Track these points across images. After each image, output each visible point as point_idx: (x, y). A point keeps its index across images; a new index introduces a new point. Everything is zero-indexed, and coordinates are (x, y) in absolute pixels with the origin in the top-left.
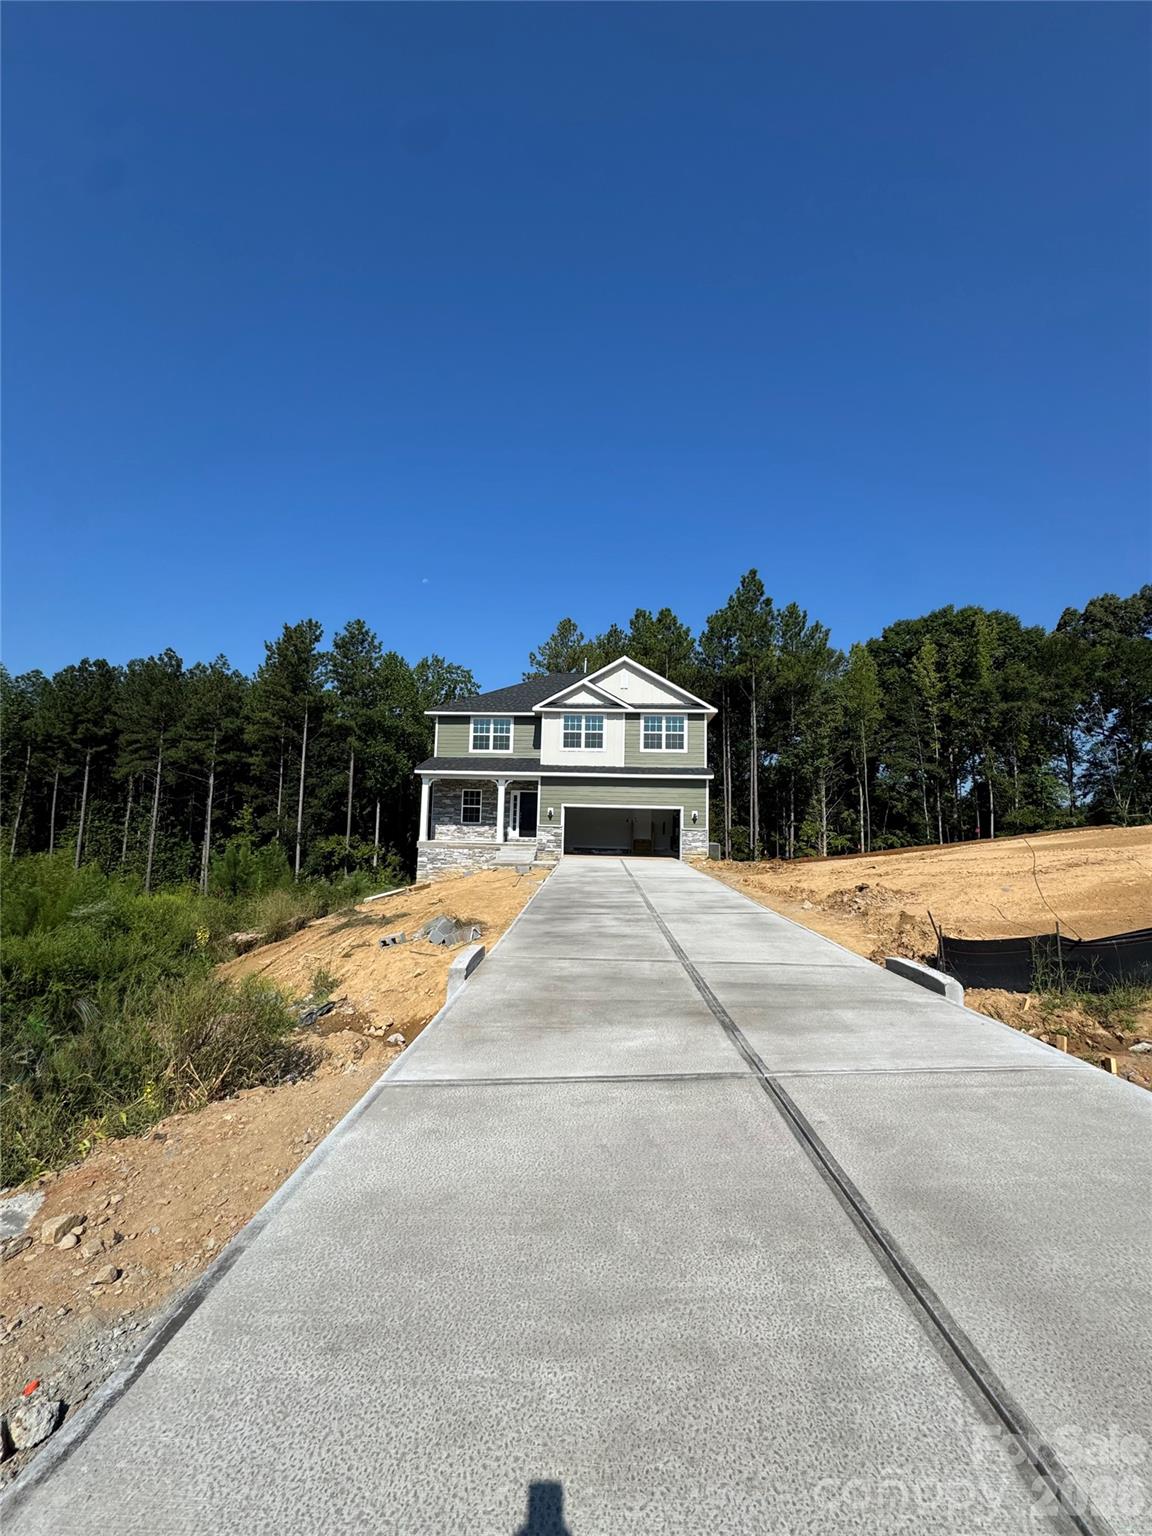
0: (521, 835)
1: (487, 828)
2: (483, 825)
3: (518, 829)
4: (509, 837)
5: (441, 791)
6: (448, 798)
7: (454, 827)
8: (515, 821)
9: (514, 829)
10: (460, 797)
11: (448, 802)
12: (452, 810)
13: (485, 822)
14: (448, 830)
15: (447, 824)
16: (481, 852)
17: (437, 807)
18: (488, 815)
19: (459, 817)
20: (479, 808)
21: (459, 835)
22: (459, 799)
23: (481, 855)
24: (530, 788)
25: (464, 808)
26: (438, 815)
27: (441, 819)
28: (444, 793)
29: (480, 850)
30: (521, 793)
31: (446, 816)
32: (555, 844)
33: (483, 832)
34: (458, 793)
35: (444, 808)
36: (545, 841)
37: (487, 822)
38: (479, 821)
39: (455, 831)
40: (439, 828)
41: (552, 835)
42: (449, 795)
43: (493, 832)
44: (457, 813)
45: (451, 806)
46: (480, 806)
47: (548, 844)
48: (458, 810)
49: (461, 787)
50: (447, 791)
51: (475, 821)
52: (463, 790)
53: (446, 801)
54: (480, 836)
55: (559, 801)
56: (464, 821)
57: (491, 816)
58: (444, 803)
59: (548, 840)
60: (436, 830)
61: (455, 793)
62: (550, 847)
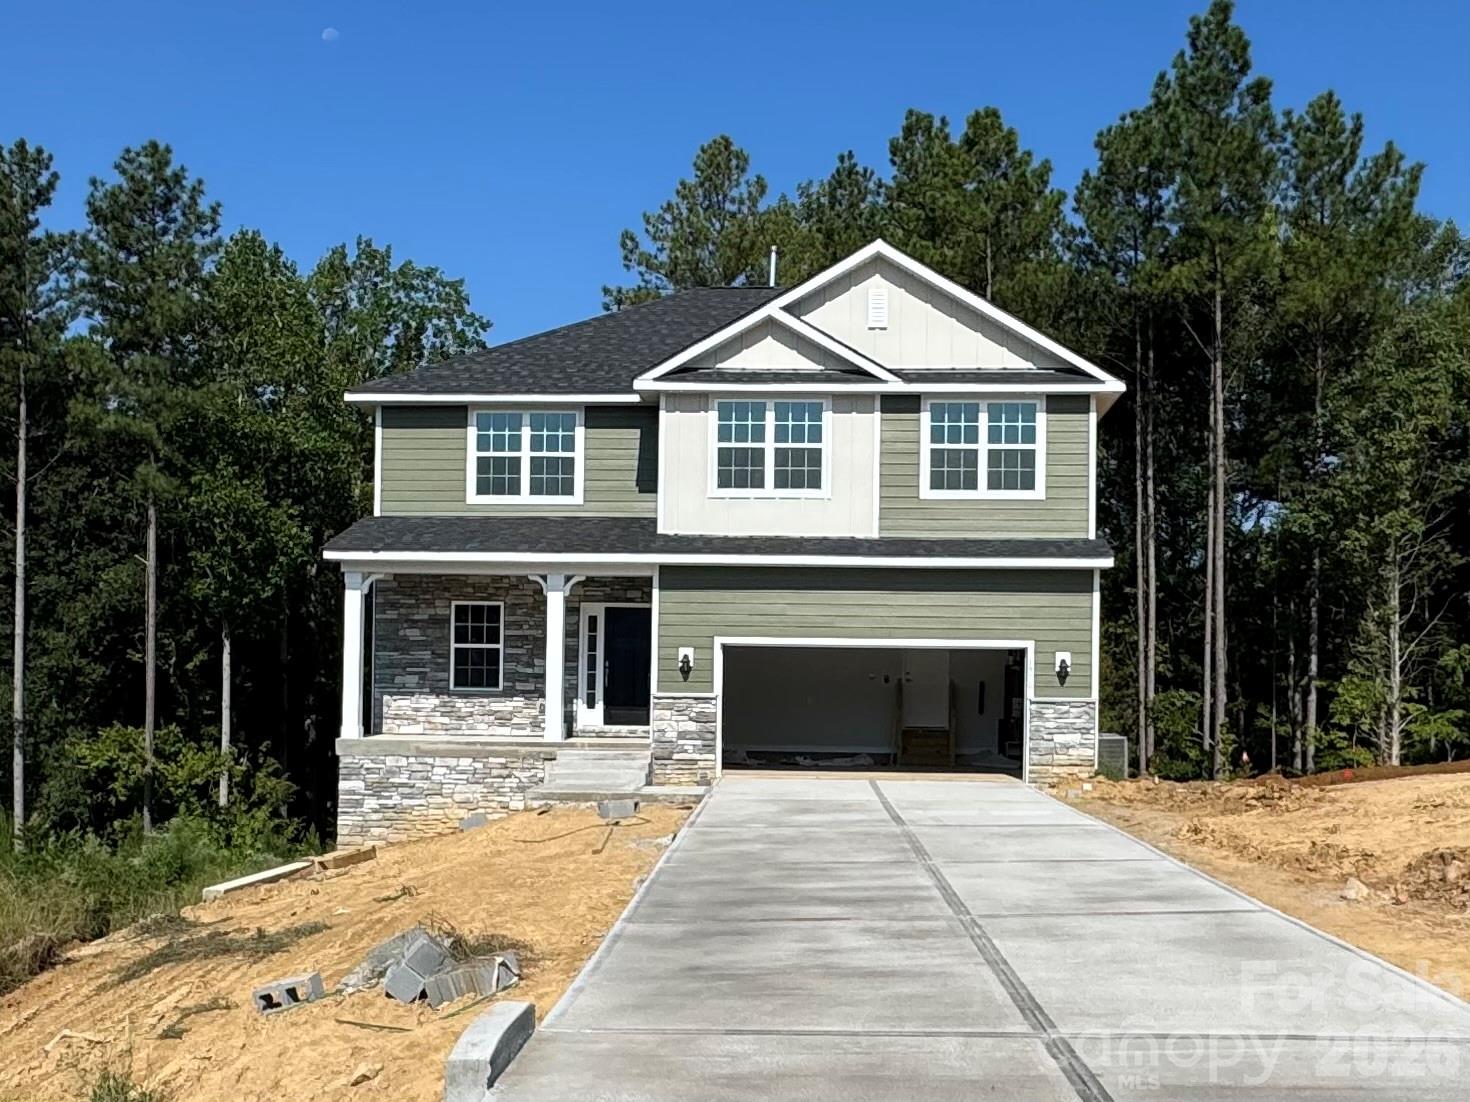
0: (609, 719)
1: (518, 702)
2: (509, 693)
3: (600, 706)
4: (579, 726)
5: (394, 606)
6: (413, 624)
7: (434, 701)
8: (591, 684)
9: (591, 704)
10: (447, 620)
11: (414, 634)
12: (427, 655)
13: (513, 687)
14: (417, 710)
15: (413, 694)
16: (505, 766)
17: (385, 649)
18: (521, 669)
19: (444, 675)
20: (498, 650)
21: (446, 720)
22: (443, 628)
23: (505, 772)
24: (630, 594)
25: (457, 650)
26: (388, 671)
27: (398, 680)
28: (402, 611)
29: (503, 760)
30: (607, 609)
31: (410, 673)
32: (699, 742)
33: (511, 713)
34: (440, 611)
35: (404, 651)
36: (675, 734)
37: (519, 686)
38: (497, 685)
39: (434, 710)
40: (394, 705)
41: (691, 719)
42: (416, 617)
43: (535, 712)
44: (438, 664)
45: (421, 645)
46: (500, 646)
47: (680, 742)
48: (440, 656)
49: (447, 594)
50: (410, 606)
51: (488, 686)
52: (454, 603)
53: (408, 632)
54: (502, 725)
55: (707, 631)
56: (456, 684)
57: (529, 671)
58: (405, 638)
59: (680, 733)
60: (385, 709)
61: (432, 611)
62: (686, 751)
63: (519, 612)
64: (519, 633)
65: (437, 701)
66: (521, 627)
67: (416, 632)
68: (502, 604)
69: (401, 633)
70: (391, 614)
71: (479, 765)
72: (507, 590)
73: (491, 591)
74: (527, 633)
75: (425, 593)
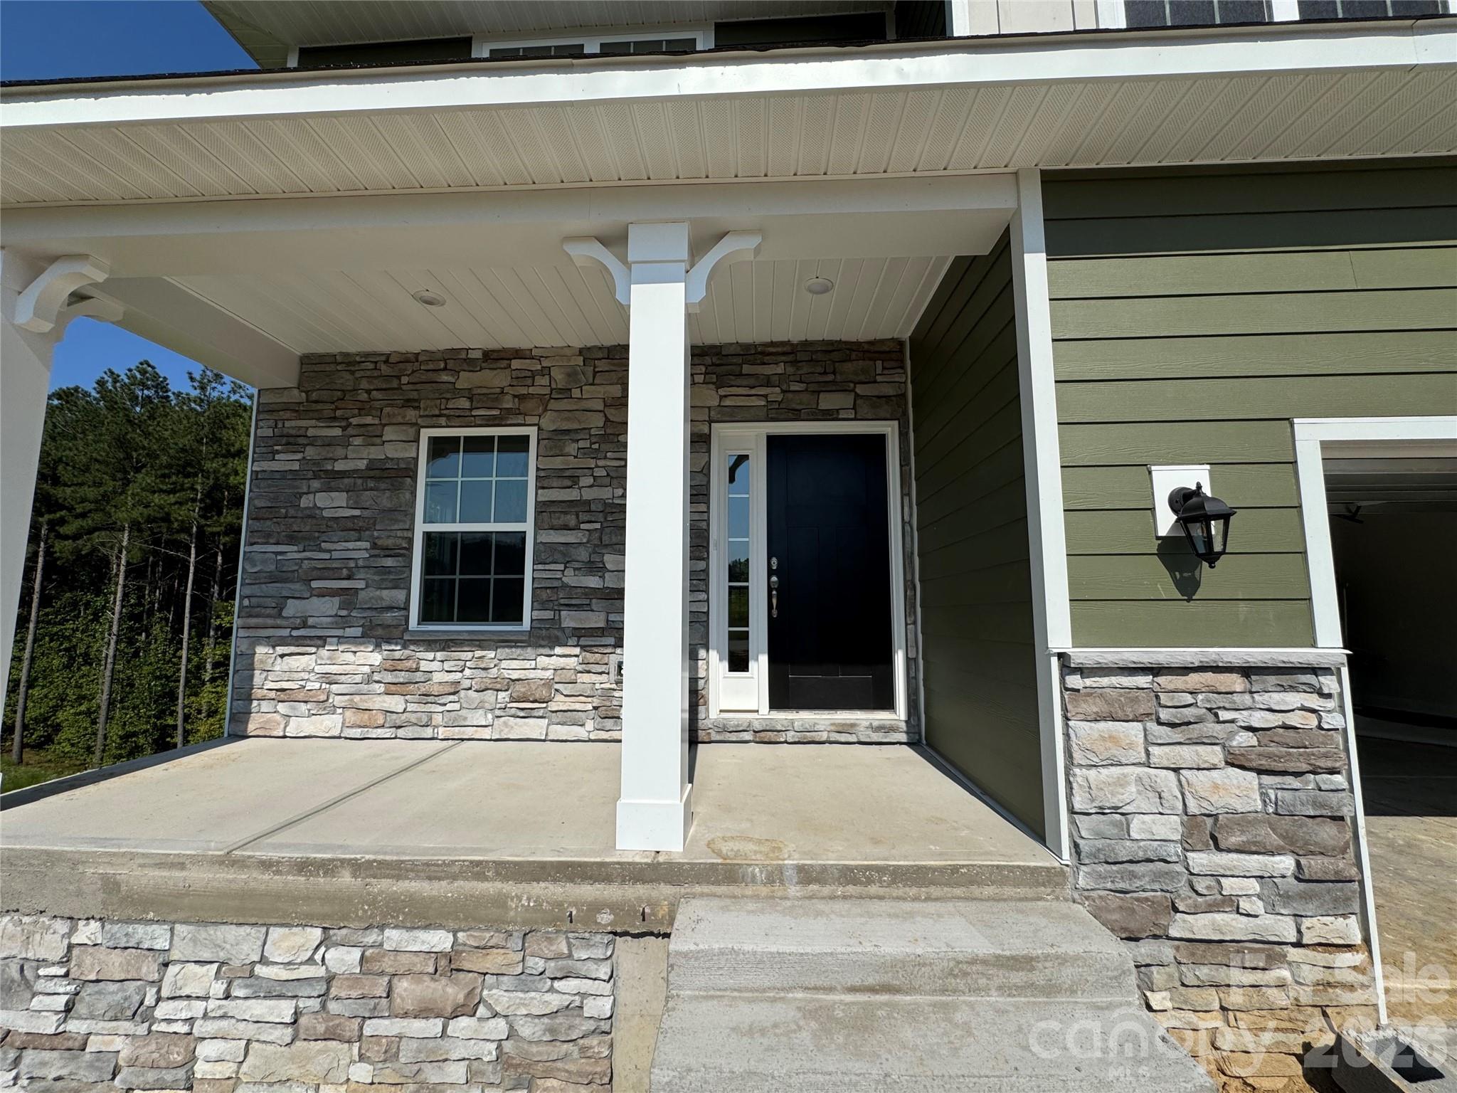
1: (564, 658)
2: (547, 637)
3: (760, 665)
4: (713, 713)
5: (292, 442)
6: (332, 480)
7: (371, 657)
8: (739, 615)
9: (739, 662)
10: (410, 472)
11: (334, 503)
12: (358, 550)
13: (555, 621)
14: (329, 679)
15: (321, 641)
16: (448, 964)
17: (267, 537)
18: (571, 579)
19: (400, 595)
20: (523, 535)
21: (396, 703)
22: (396, 488)
23: (452, 992)
24: (827, 401)
25: (428, 537)
26: (272, 589)
27: (292, 608)
28: (310, 452)
29: (440, 940)
30: (772, 441)
31: (322, 593)
32: (1286, 863)
33: (548, 683)
34: (392, 451)
35: (309, 540)
36: (1170, 827)
37: (570, 620)
38: (518, 618)
39: (369, 680)
40: (280, 665)
41: (1235, 761)
42: (340, 466)
43: (604, 682)
44: (386, 570)
45: (354, 528)
46: (528, 527)
47: (1201, 860)
48: (389, 552)
49: (411, 414)
50: (329, 443)
51: (499, 618)
52: (426, 434)
53: (322, 500)
54: (528, 714)
55: (1258, 399)
56: (426, 617)
57: (593, 582)
58: (312, 514)
59: (1191, 822)
60: (258, 678)
61: (375, 453)
62: (1230, 904)
63: (572, 448)
64: (572, 495)
65: (376, 658)
66: (574, 480)
67: (340, 499)
68: (532, 432)
69: (305, 502)
70: (286, 461)
71: (344, 959)
72: (544, 401)
73: (508, 403)
74: (588, 494)
75: (362, 411)
